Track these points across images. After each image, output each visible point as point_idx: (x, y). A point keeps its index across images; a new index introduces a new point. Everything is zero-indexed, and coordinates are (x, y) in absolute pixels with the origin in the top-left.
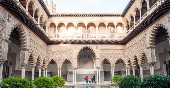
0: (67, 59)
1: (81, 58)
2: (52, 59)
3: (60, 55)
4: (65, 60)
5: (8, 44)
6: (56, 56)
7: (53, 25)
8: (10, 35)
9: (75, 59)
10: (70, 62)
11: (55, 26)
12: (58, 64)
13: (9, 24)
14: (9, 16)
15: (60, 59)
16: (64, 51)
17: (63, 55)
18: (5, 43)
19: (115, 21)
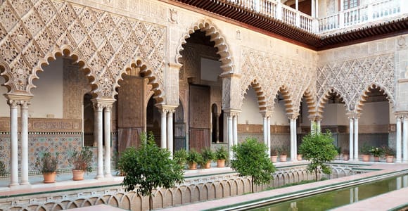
0: (374, 86)
2: (332, 90)
4: (370, 89)
6: (341, 78)
8: (181, 52)
9: (400, 84)
10: (386, 95)
12: (348, 104)
13: (173, 28)
14: (171, 12)
15: (352, 87)
16: (366, 61)
17: (362, 76)
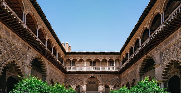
1: (89, 84)
3: (74, 82)
5: (30, 70)
7: (68, 60)
8: (32, 63)
11: (70, 62)
14: (29, 47)
18: (27, 69)
19: (114, 58)
